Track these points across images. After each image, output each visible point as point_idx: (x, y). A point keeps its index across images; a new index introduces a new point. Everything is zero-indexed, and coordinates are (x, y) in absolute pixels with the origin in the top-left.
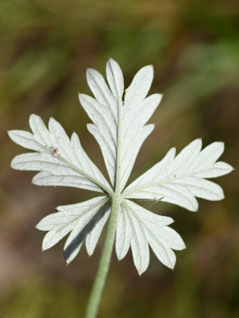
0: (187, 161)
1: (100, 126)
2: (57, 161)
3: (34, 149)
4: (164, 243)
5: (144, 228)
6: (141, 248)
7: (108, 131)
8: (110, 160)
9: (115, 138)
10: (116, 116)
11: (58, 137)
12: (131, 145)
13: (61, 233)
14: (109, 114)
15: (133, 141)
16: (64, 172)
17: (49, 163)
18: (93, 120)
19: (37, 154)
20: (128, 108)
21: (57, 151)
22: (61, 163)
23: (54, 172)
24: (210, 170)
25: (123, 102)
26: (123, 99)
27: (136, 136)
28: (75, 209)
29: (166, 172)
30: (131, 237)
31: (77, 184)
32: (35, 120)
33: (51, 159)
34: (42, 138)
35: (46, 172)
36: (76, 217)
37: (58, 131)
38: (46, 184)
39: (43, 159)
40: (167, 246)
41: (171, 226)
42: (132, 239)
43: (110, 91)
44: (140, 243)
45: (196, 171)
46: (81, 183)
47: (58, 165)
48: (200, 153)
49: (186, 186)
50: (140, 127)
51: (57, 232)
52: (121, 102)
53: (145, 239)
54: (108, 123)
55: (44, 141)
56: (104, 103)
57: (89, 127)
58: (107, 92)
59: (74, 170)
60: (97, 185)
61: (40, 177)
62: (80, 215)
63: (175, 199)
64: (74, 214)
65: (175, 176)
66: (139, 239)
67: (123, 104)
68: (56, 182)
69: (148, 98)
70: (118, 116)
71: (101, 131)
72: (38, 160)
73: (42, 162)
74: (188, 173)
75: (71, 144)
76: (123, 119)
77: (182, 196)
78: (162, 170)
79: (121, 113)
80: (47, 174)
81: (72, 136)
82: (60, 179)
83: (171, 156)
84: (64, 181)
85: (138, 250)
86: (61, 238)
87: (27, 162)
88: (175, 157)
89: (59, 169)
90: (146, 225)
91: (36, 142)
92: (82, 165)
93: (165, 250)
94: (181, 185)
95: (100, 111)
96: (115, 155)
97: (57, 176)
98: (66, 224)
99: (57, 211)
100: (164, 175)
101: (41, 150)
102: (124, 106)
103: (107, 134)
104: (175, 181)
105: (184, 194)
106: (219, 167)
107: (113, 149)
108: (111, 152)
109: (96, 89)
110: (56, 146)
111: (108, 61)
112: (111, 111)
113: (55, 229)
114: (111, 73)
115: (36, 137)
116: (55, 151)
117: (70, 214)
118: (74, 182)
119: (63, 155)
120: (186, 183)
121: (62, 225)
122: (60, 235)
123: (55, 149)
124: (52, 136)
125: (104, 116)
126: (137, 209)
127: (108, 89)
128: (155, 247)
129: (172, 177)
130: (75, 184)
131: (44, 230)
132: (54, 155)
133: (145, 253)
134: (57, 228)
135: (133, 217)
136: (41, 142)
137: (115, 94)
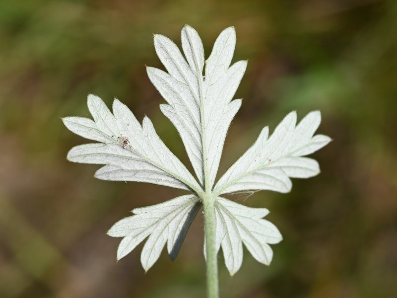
0: (283, 139)
1: (177, 107)
2: (127, 154)
3: (98, 140)
4: (259, 238)
5: (237, 225)
6: (233, 247)
7: (187, 113)
8: (193, 150)
9: (198, 122)
10: (197, 96)
11: (126, 124)
12: (217, 128)
13: (138, 238)
14: (187, 91)
15: (218, 124)
16: (137, 167)
17: (118, 156)
18: (168, 100)
19: (102, 145)
20: (210, 84)
21: (128, 142)
22: (134, 156)
23: (124, 167)
24: (307, 146)
25: (204, 77)
26: (204, 74)
27: (222, 116)
28: (154, 211)
29: (260, 156)
30: (223, 237)
31: (154, 179)
32: (94, 102)
33: (120, 152)
34: (106, 125)
35: (114, 166)
36: (156, 220)
37: (126, 115)
38: (113, 179)
39: (109, 151)
40: (263, 241)
41: (266, 218)
42: (223, 239)
43: (186, 63)
44: (232, 242)
45: (291, 151)
46: (159, 178)
47: (130, 159)
48: (295, 128)
49: (281, 168)
50: (225, 105)
51: (134, 238)
52: (201, 77)
53: (239, 236)
54: (187, 103)
55: (110, 130)
56: (180, 79)
57: (163, 108)
58: (183, 64)
59: (150, 164)
60: (181, 182)
61: (106, 171)
62: (162, 218)
63: (268, 185)
64: (153, 217)
65: (270, 160)
66: (231, 238)
67: (204, 79)
68: (125, 177)
69: (231, 68)
70: (199, 94)
71: (179, 113)
72: (103, 152)
73: (108, 155)
74: (283, 155)
75: (144, 132)
76: (205, 98)
77: (276, 179)
78: (255, 156)
79: (203, 90)
80: (115, 169)
81: (143, 121)
82: (131, 174)
83: (263, 137)
84: (137, 175)
85: (230, 251)
86: (137, 243)
87: (89, 155)
88: (269, 137)
89: (130, 163)
90: (239, 222)
91: (100, 132)
92: (160, 158)
93: (261, 246)
94: (276, 168)
95: (176, 89)
96: (200, 143)
97: (128, 171)
98: (145, 229)
99: (132, 214)
100: (257, 160)
101: (107, 141)
102: (205, 82)
103: (187, 116)
104: (270, 166)
105: (278, 177)
106: (317, 141)
107: (196, 135)
108: (193, 139)
109: (168, 60)
110: (125, 135)
111: (184, 29)
112: (190, 89)
113: (131, 234)
114: (188, 43)
115: (99, 124)
116: (125, 142)
117: (148, 217)
118: (150, 177)
119: (135, 147)
120: (281, 165)
121: (139, 229)
122: (136, 241)
123: (125, 140)
124: (118, 122)
125: (181, 95)
126: (229, 205)
127: (185, 61)
128: (250, 244)
129: (267, 162)
130: (151, 179)
131: (117, 236)
132: (125, 147)
133: (238, 252)
134: (133, 234)
135: (225, 215)
136: (105, 131)
137: (194, 68)
